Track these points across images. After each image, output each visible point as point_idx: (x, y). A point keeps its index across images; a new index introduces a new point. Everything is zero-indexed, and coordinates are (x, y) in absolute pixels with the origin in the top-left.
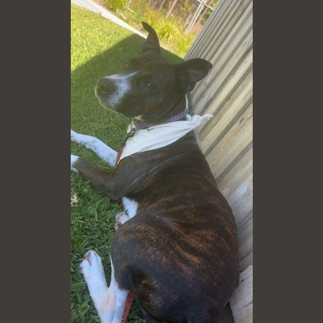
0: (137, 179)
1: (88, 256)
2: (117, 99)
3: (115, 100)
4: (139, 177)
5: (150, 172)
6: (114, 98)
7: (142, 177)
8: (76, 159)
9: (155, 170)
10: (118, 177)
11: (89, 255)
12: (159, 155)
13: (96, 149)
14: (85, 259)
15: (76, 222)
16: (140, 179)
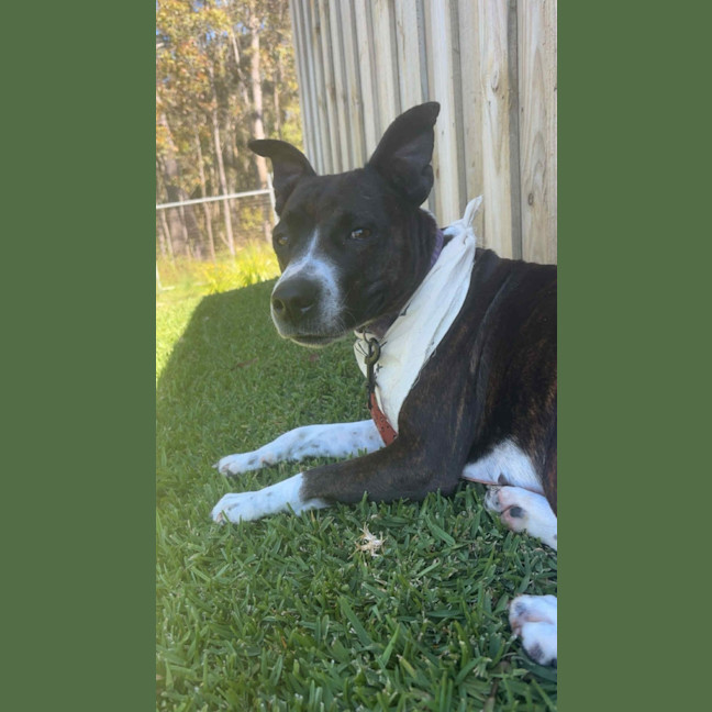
0: (462, 408)
1: (521, 614)
2: (335, 304)
3: (332, 306)
4: (463, 400)
5: (473, 370)
6: (329, 305)
7: (467, 393)
8: (302, 480)
9: (481, 354)
10: (418, 439)
11: (522, 611)
12: (464, 329)
13: (317, 446)
14: (520, 627)
15: (421, 578)
16: (467, 403)
